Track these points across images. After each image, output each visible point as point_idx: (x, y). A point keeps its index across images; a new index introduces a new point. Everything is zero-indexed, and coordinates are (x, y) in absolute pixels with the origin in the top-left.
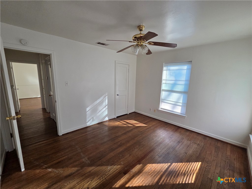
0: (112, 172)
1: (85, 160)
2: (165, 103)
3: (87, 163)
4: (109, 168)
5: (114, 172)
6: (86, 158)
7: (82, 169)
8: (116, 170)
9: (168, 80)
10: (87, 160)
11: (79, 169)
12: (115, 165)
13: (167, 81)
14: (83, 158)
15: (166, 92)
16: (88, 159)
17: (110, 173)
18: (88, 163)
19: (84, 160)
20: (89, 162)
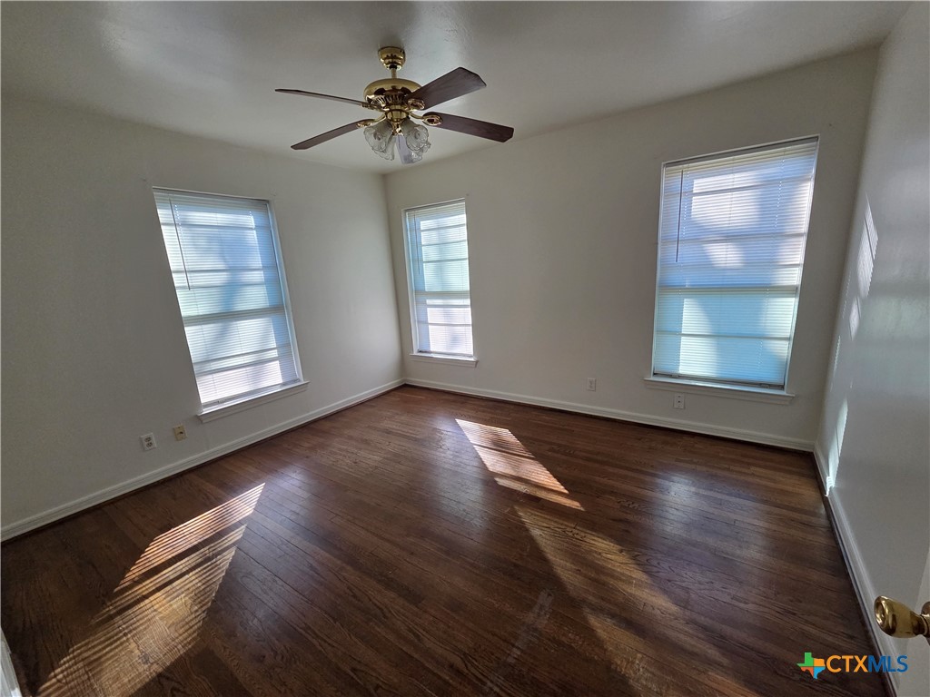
0: (546, 521)
1: (540, 618)
2: (215, 375)
3: (551, 599)
4: (536, 532)
5: (546, 518)
6: (530, 618)
7: (584, 601)
8: (535, 515)
9: (192, 271)
10: (536, 609)
11: (588, 610)
12: (523, 523)
13: (192, 275)
14: (536, 630)
15: (204, 326)
16: (529, 607)
17: (553, 525)
18: (549, 595)
19: (543, 623)
20: (543, 595)
